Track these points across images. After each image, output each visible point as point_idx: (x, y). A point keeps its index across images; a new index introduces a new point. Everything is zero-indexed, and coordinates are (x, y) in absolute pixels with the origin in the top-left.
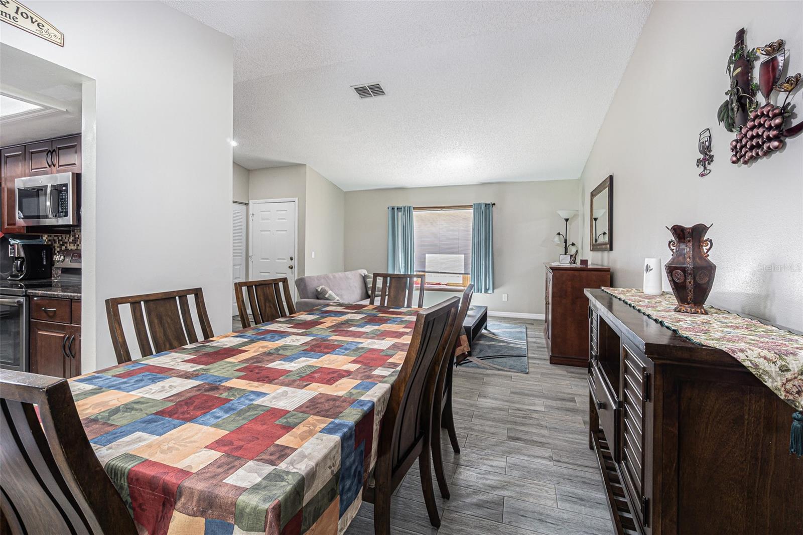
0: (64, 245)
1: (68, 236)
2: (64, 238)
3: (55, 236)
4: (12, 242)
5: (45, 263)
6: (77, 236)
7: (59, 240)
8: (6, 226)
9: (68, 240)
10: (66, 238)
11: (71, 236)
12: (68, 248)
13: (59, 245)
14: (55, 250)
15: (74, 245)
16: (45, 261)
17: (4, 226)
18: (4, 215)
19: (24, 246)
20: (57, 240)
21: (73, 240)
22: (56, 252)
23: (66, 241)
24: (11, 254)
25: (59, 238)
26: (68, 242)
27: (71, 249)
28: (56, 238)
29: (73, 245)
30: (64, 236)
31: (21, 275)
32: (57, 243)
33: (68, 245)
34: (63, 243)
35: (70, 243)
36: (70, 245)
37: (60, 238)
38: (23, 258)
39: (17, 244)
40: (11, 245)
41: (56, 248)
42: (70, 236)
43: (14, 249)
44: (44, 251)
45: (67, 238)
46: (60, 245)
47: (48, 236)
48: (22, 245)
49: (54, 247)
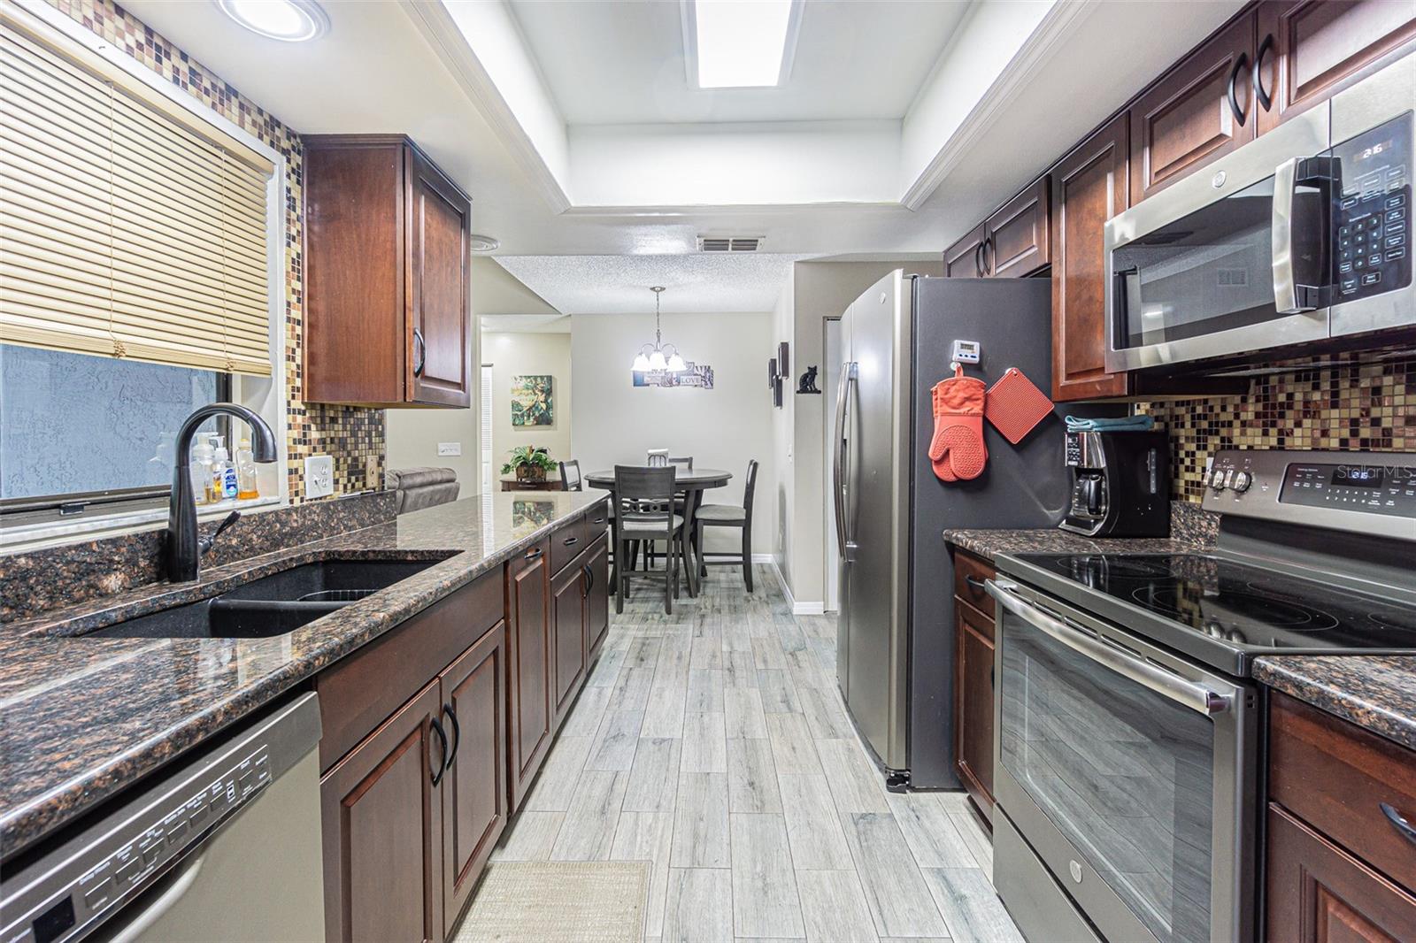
0: (1217, 433)
1: (1237, 399)
2: (1217, 409)
3: (1178, 404)
4: (1073, 424)
5: (1153, 489)
6: (1282, 398)
7: (1195, 418)
8: (1063, 382)
9: (1237, 416)
10: (1224, 409)
11: (1252, 400)
12: (1235, 442)
13: (1193, 433)
14: (1178, 447)
15: (1265, 433)
16: (1153, 482)
17: (1058, 382)
18: (1057, 349)
19: (1105, 436)
20: (1188, 418)
21: (1257, 415)
22: (1182, 454)
23: (1226, 416)
24: (1070, 460)
25: (1194, 410)
26: (1237, 423)
27: (1250, 448)
28: (1182, 410)
29: (1259, 431)
30: (1215, 400)
31: (1097, 522)
32: (1188, 425)
33: (1236, 432)
34: (1210, 424)
35: (1244, 424)
36: (1243, 434)
37: (1199, 410)
38: (1100, 472)
39: (1088, 431)
40: (1070, 435)
41: (1182, 441)
42: (1244, 400)
43: (1080, 445)
44: (1153, 453)
45: (1230, 409)
46: (1198, 432)
47: (1153, 406)
48: (1103, 433)
49: (1177, 438)
